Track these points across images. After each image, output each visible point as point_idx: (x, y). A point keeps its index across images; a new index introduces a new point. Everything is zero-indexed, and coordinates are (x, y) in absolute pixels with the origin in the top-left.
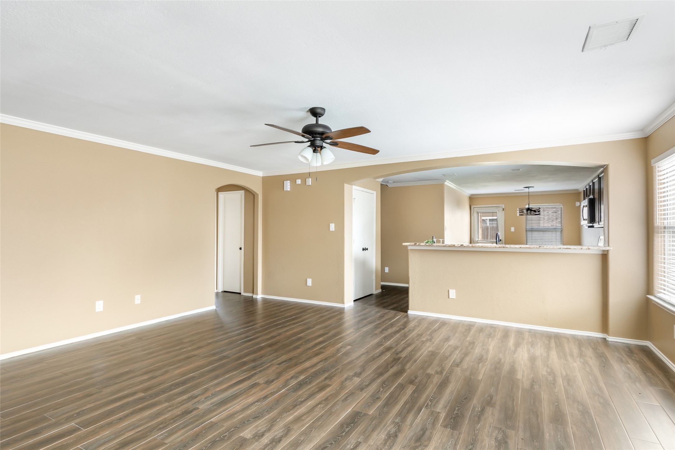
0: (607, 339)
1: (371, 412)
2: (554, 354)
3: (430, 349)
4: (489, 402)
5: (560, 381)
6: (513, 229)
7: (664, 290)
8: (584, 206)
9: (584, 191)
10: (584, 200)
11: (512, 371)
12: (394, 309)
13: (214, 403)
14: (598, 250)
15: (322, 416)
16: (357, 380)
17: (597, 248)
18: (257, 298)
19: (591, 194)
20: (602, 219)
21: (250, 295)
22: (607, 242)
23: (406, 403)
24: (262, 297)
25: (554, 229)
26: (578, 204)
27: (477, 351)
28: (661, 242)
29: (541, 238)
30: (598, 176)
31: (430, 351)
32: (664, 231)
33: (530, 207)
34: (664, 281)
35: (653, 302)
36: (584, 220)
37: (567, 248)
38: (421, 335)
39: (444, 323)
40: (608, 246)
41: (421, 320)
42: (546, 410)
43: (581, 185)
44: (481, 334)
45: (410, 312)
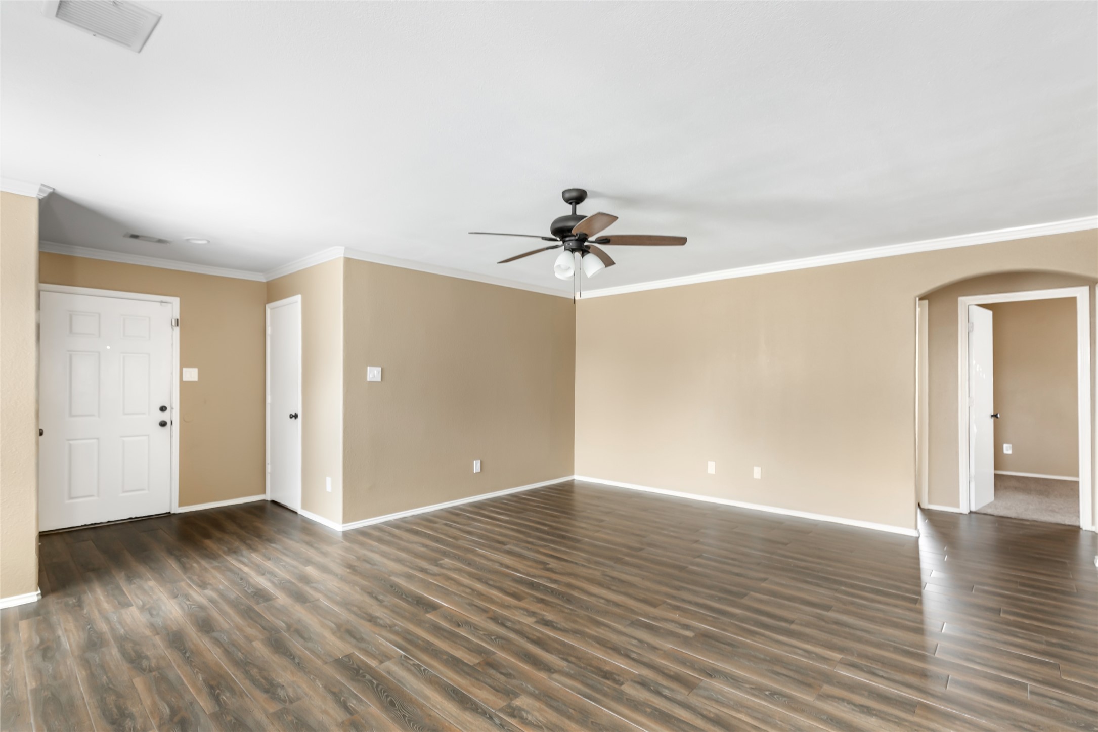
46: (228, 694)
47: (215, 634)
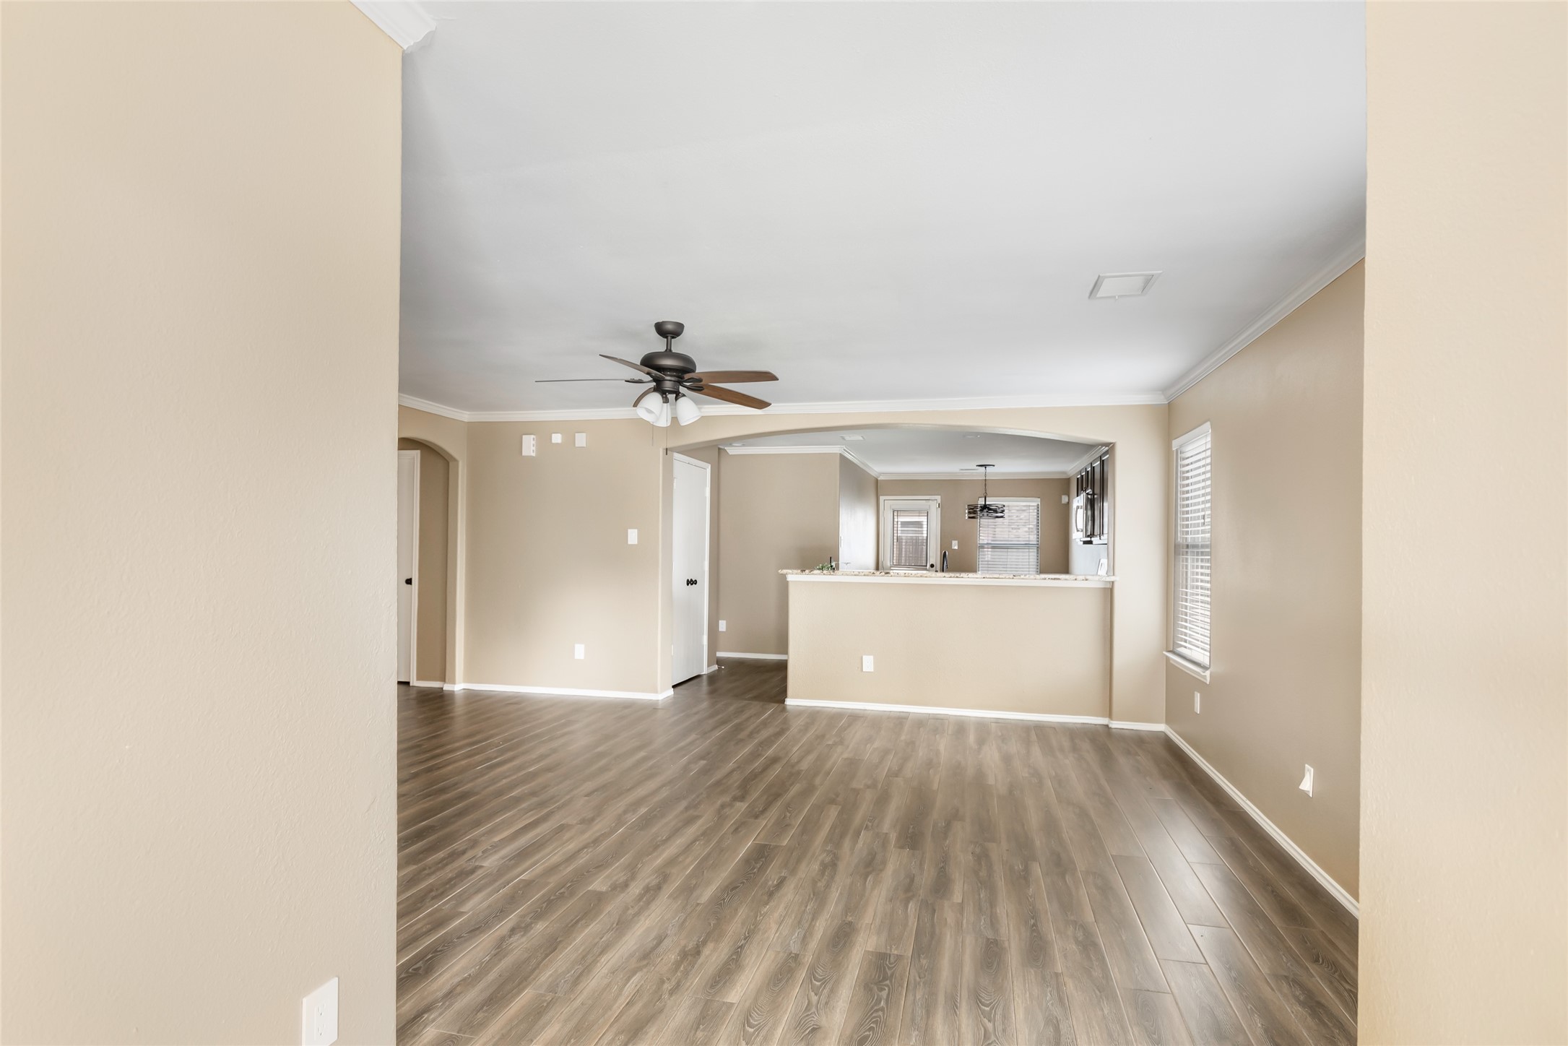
0: (1110, 726)
1: (785, 843)
2: (1036, 751)
3: (845, 756)
4: (954, 816)
5: (1048, 783)
6: (955, 546)
7: (1186, 641)
8: (1078, 507)
9: (1078, 479)
10: (1078, 496)
11: (980, 776)
12: (756, 698)
13: (506, 857)
14: (1099, 580)
15: (709, 854)
16: (742, 806)
17: (1097, 578)
18: (454, 691)
19: (1089, 487)
20: (1105, 531)
21: (435, 684)
22: (1112, 569)
23: (833, 827)
24: (464, 689)
25: (1026, 544)
26: (1065, 499)
27: (921, 754)
28: (1183, 568)
29: (1003, 562)
30: (1101, 457)
31: (846, 759)
32: (1187, 552)
33: (987, 503)
34: (1186, 628)
35: (1171, 661)
36: (1078, 531)
37: (1055, 579)
38: (823, 736)
39: (854, 717)
40: (1114, 575)
41: (814, 715)
42: (1034, 819)
43: (1073, 467)
44: (921, 729)
45: (789, 702)
46: (1016, 868)
47: (990, 934)
